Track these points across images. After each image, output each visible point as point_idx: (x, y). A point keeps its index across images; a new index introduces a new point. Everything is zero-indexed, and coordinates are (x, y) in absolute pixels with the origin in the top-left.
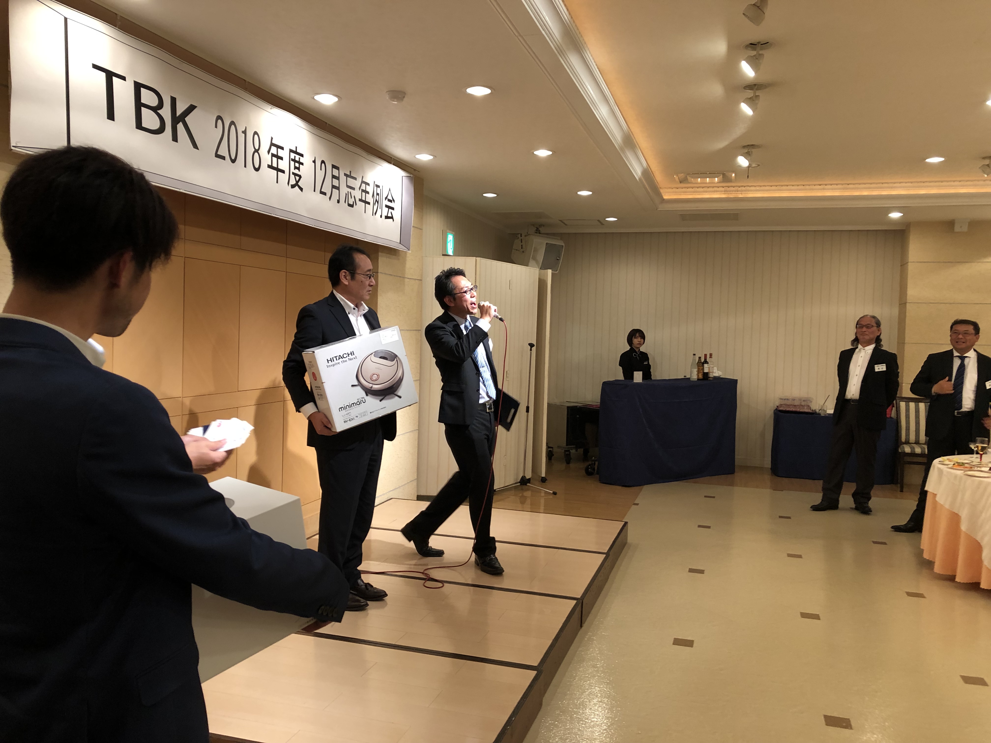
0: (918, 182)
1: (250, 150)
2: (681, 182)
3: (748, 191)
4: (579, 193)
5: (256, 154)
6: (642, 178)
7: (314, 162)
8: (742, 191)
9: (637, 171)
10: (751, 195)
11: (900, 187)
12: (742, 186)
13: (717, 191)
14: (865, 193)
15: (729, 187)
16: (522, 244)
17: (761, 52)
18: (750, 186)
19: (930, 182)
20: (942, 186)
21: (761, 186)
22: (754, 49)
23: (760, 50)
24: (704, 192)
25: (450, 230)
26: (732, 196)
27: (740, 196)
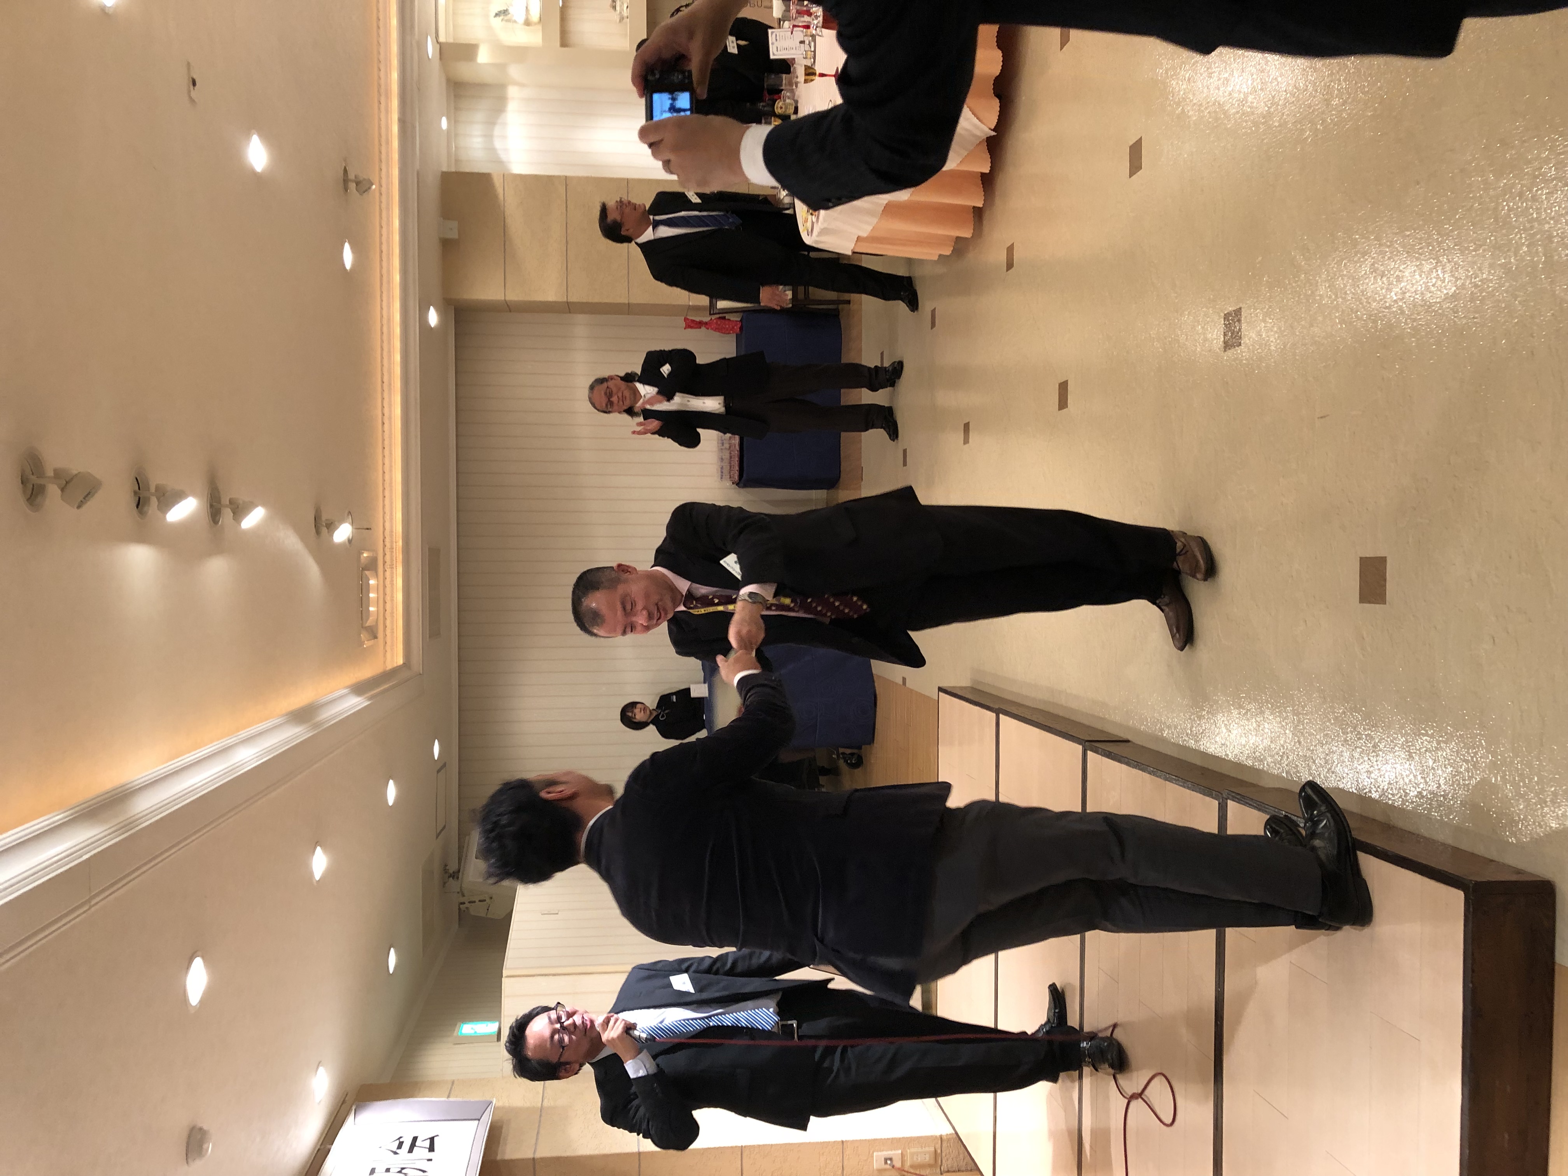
0: (381, 284)
2: (375, 637)
3: (392, 531)
4: (391, 802)
6: (367, 695)
8: (392, 542)
9: (355, 703)
10: (399, 528)
11: (389, 307)
12: (384, 542)
13: (392, 581)
14: (397, 357)
15: (385, 562)
16: (477, 901)
17: (153, 489)
18: (384, 529)
19: (381, 267)
20: (388, 250)
21: (384, 513)
22: (147, 500)
23: (149, 491)
24: (392, 600)
25: (454, 1030)
26: (400, 557)
27: (400, 543)
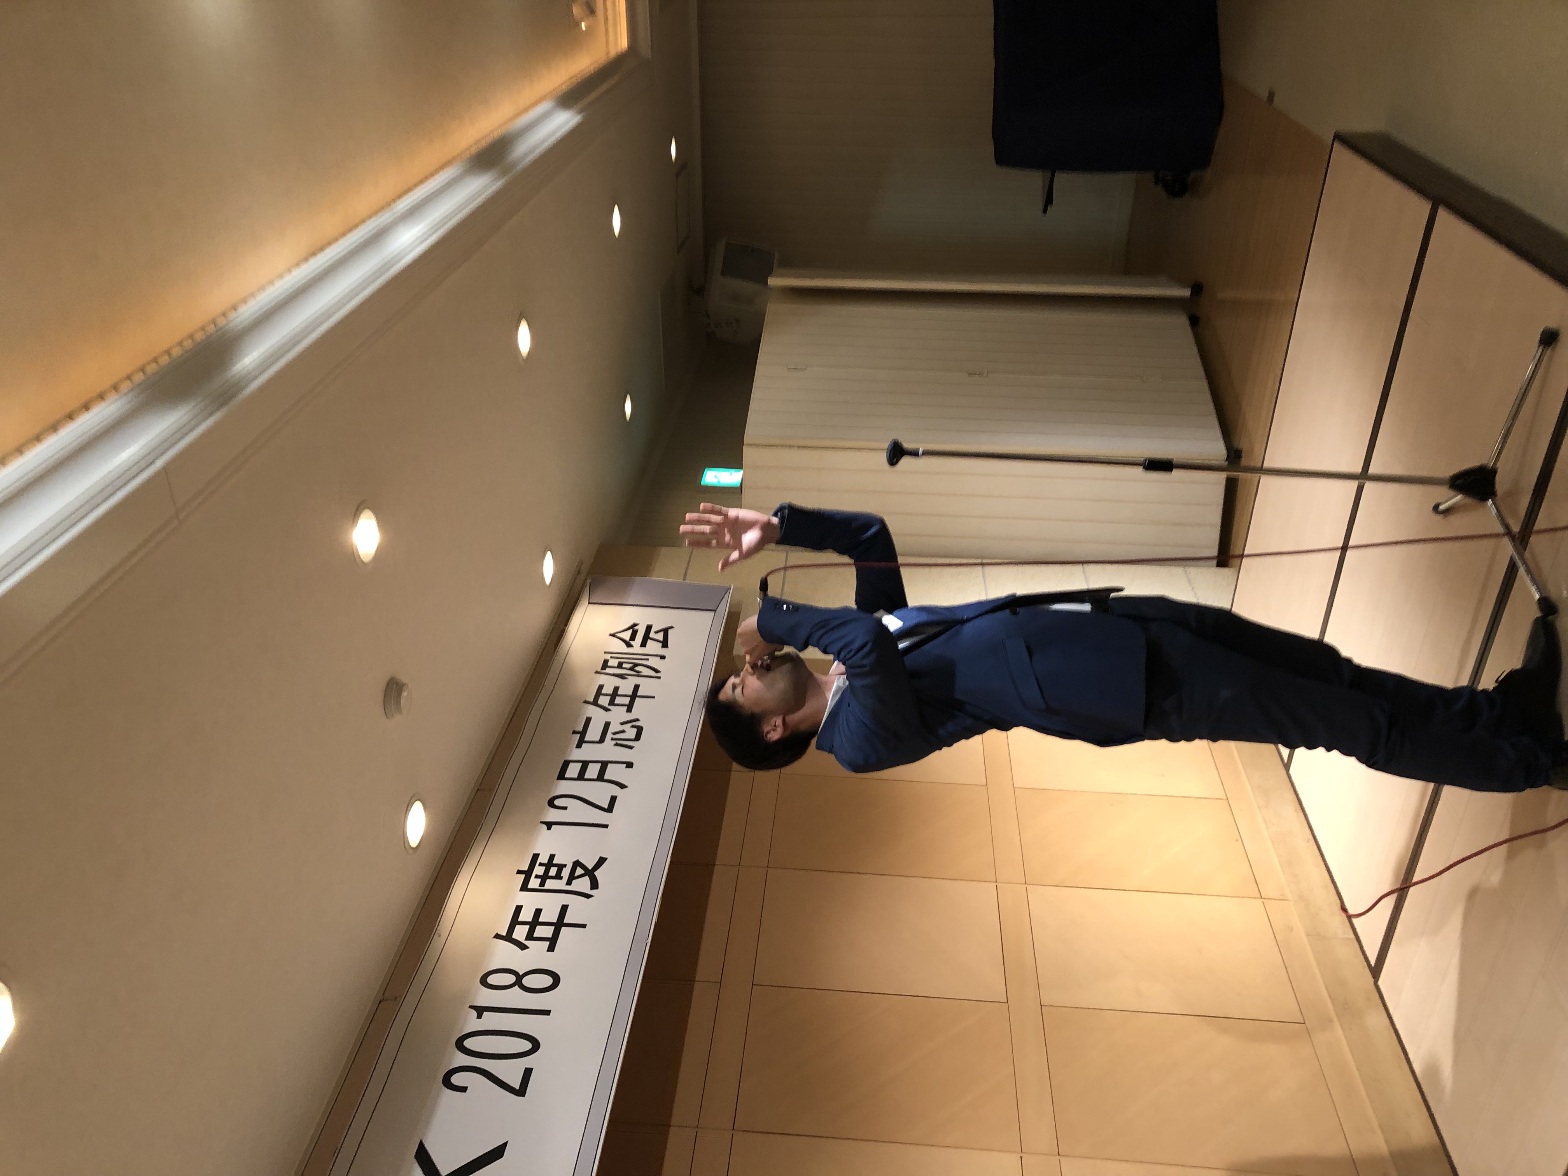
1: (516, 998)
2: (594, 14)
4: (616, 233)
5: (526, 981)
6: (577, 107)
7: (549, 825)
9: (561, 123)
16: (723, 324)
25: (696, 478)
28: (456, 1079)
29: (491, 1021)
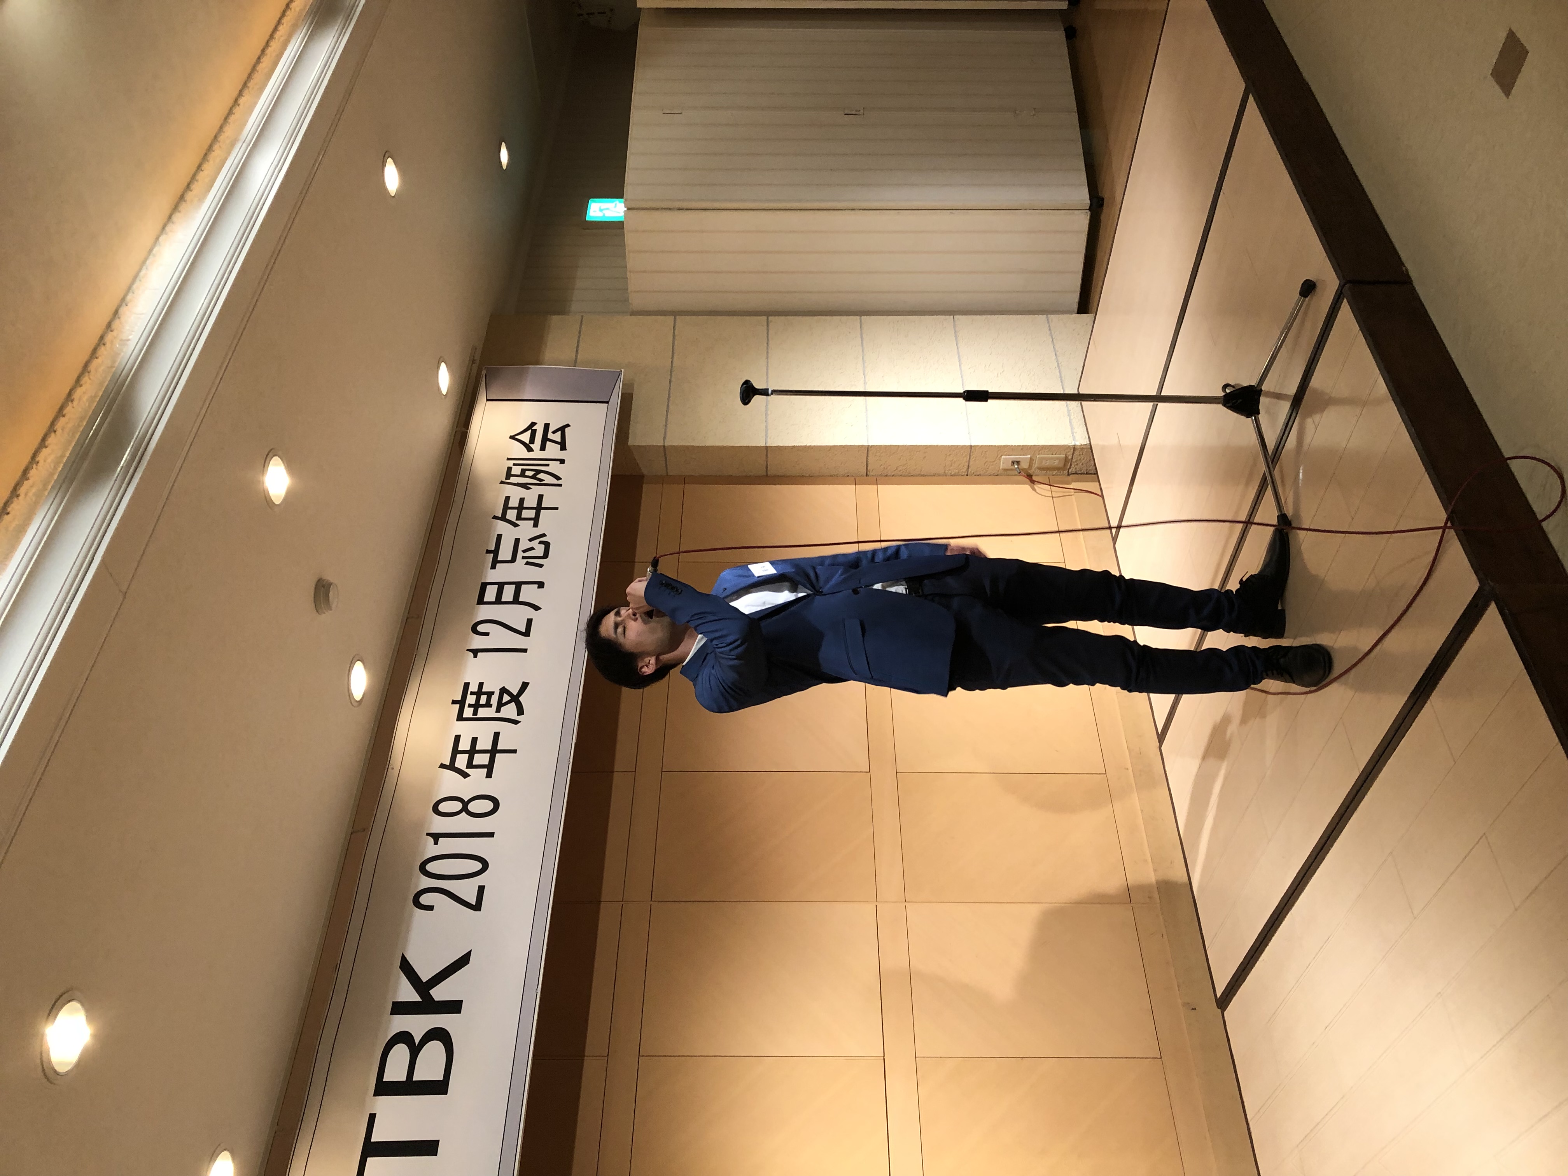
1: (464, 823)
5: (472, 807)
7: (475, 653)
16: (596, 13)
25: (580, 212)
28: (425, 899)
29: (446, 846)
